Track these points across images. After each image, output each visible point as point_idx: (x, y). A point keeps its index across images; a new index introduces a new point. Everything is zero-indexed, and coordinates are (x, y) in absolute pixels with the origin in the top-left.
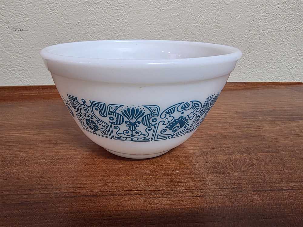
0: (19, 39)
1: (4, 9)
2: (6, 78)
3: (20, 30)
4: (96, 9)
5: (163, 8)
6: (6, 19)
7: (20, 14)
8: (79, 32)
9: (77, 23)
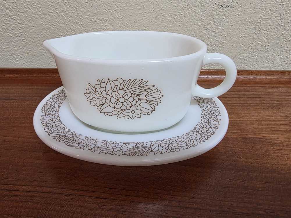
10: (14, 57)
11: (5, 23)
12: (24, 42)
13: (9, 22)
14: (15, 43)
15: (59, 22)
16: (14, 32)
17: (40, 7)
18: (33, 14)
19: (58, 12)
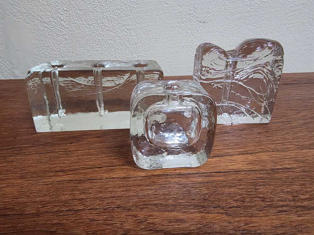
0: (201, 28)
1: (197, 8)
2: (187, 54)
3: (203, 22)
4: (251, 9)
5: (291, 9)
6: (197, 15)
7: (206, 12)
8: (238, 24)
9: (238, 18)
10: (62, 55)
11: (59, 30)
12: (71, 44)
13: (62, 30)
14: (64, 45)
15: (99, 30)
16: (64, 36)
17: (87, 20)
18: (81, 24)
19: (99, 23)
